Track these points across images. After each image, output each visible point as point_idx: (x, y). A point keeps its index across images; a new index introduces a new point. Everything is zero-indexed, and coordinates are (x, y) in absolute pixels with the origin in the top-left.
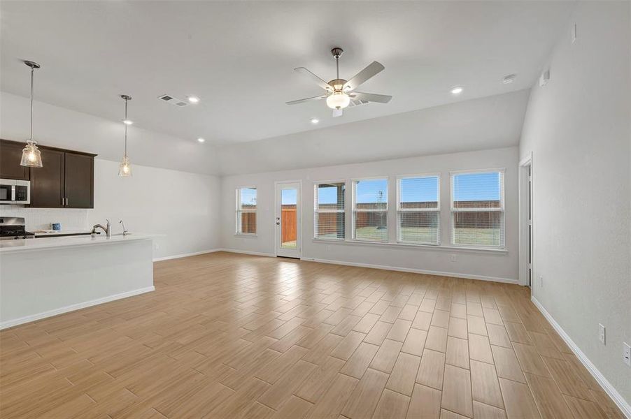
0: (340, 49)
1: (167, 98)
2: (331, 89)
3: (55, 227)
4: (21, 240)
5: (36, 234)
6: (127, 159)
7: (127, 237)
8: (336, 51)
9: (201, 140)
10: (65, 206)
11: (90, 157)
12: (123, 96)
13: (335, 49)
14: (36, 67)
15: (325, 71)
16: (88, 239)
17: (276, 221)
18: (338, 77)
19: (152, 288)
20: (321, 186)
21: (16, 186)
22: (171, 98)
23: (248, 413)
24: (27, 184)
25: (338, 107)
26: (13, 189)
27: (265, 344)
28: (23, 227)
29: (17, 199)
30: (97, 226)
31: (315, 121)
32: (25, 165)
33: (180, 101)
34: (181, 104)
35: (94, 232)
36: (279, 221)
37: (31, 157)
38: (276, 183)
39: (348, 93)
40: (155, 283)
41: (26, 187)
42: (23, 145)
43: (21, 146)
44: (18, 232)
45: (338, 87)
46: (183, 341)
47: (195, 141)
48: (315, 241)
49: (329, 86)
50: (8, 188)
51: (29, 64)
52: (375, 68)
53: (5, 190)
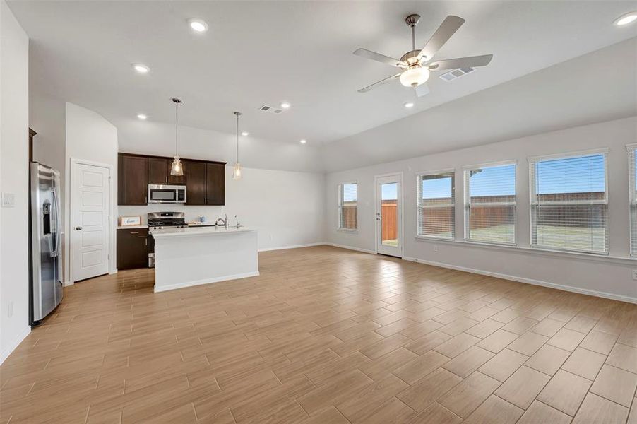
0: (416, 15)
1: (266, 108)
2: (404, 64)
3: (201, 219)
4: (180, 229)
5: (189, 225)
6: (239, 164)
7: (240, 229)
8: (411, 19)
9: (303, 142)
10: (207, 204)
11: (222, 165)
12: (235, 113)
13: (410, 16)
14: (179, 102)
15: (397, 45)
16: (212, 230)
17: (376, 217)
18: (414, 48)
19: (257, 273)
20: (426, 178)
21: (179, 190)
22: (268, 108)
23: (283, 409)
24: (184, 188)
25: (414, 84)
26: (177, 192)
27: (328, 343)
28: (184, 219)
29: (179, 200)
30: (219, 220)
31: (409, 105)
32: (174, 174)
33: (275, 109)
34: (278, 111)
35: (216, 224)
36: (379, 217)
37: (177, 169)
38: (376, 176)
39: (427, 64)
40: (260, 269)
41: (184, 190)
42: (172, 159)
43: (170, 160)
44: (181, 223)
45: (411, 60)
46: (261, 323)
47: (298, 143)
48: (420, 239)
49: (401, 63)
50: (174, 191)
51: (175, 101)
52: (453, 24)
53: (173, 193)
